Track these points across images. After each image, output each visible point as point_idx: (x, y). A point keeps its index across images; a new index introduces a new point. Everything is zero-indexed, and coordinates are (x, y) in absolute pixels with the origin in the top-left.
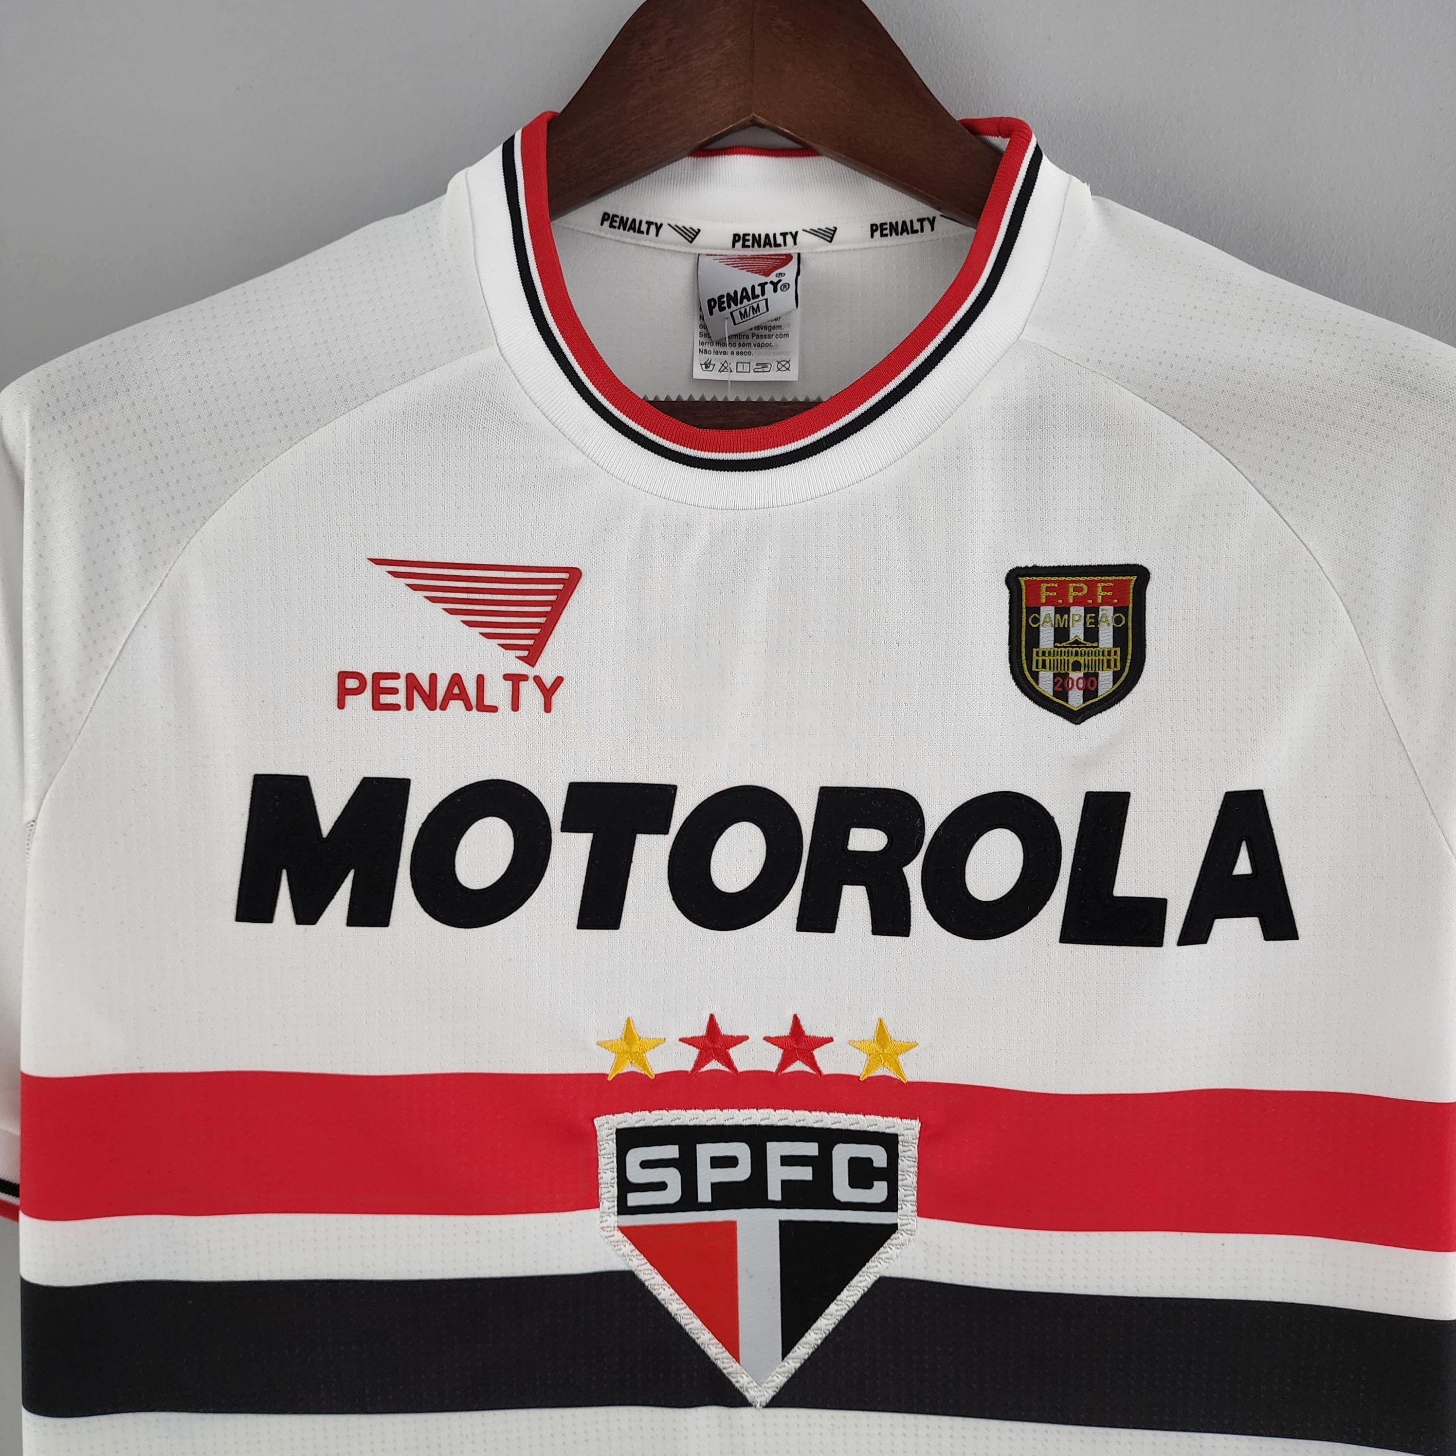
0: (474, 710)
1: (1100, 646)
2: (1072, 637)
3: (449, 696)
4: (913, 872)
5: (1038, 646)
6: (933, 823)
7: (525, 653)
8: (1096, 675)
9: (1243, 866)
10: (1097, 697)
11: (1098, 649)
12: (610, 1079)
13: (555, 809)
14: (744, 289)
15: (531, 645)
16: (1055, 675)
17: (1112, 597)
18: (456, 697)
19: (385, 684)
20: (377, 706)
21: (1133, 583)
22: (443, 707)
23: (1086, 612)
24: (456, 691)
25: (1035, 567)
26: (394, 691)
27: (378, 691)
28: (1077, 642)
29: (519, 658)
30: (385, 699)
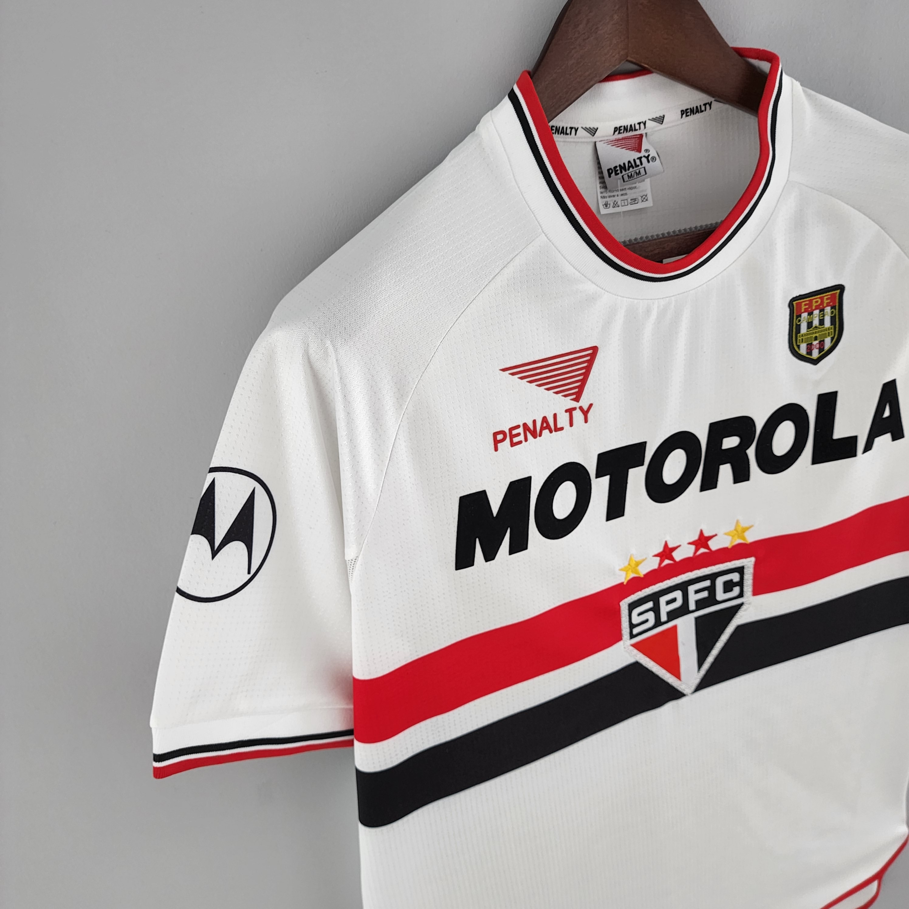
0: (554, 432)
1: (825, 327)
2: (814, 325)
3: (542, 429)
4: (751, 452)
5: (799, 333)
6: (759, 426)
7: (574, 396)
8: (823, 341)
9: (887, 413)
10: (823, 351)
11: (824, 328)
12: (625, 583)
13: (592, 469)
14: (629, 162)
15: (577, 392)
16: (808, 345)
17: (830, 303)
18: (545, 428)
19: (514, 432)
20: (513, 444)
21: (838, 294)
22: (540, 435)
23: (820, 312)
24: (545, 425)
25: (800, 295)
26: (518, 435)
27: (512, 437)
28: (816, 327)
29: (572, 400)
30: (516, 440)
